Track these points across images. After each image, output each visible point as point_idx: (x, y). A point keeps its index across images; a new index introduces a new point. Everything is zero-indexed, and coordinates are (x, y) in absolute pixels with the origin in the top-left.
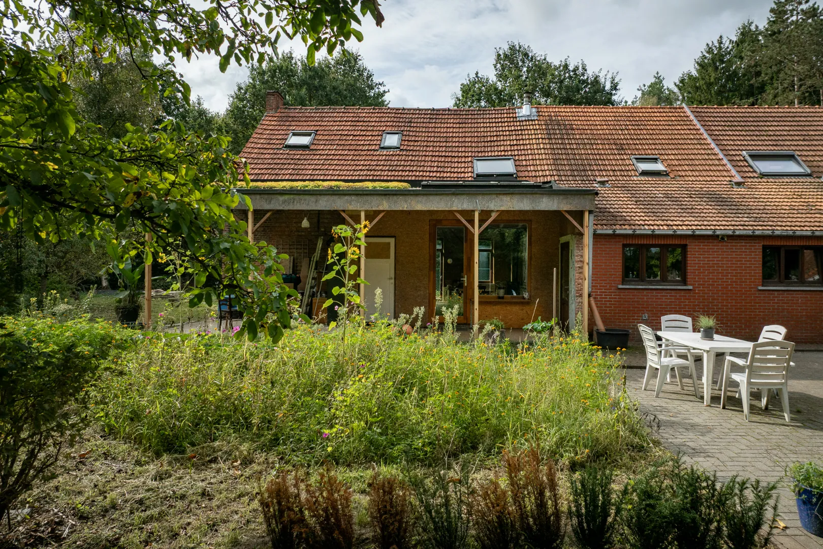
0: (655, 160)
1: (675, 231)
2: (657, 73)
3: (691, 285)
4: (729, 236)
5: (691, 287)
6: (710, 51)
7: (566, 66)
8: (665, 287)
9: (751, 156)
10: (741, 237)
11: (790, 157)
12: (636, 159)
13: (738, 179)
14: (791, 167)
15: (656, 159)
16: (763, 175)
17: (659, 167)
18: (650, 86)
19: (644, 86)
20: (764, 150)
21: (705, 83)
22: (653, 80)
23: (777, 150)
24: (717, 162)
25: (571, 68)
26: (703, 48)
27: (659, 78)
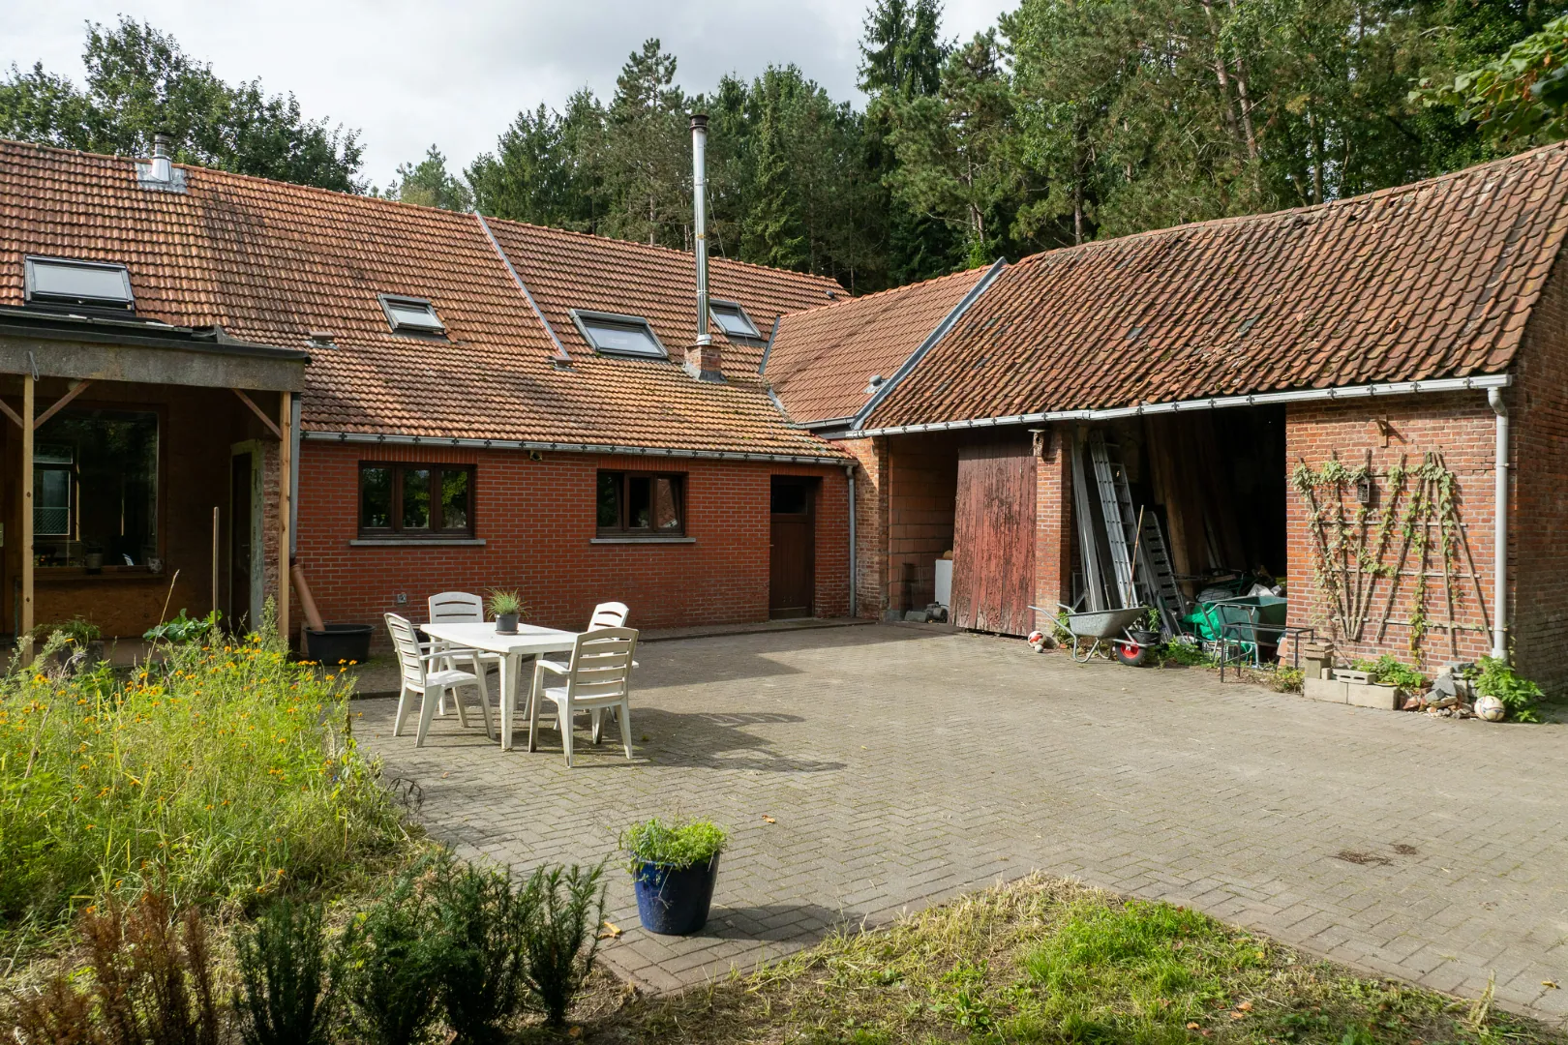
0: (423, 307)
1: (455, 441)
2: (434, 147)
3: (482, 537)
4: (545, 453)
5: (483, 542)
6: (524, 126)
7: (254, 97)
8: (437, 542)
9: (582, 318)
10: (563, 454)
11: (640, 327)
12: (388, 300)
13: (562, 355)
14: (639, 343)
15: (425, 305)
16: (601, 353)
17: (430, 320)
18: (419, 169)
19: (410, 165)
20: (601, 310)
21: (516, 182)
22: (426, 159)
23: (621, 313)
24: (530, 323)
25: (265, 101)
26: (514, 118)
27: (436, 156)
